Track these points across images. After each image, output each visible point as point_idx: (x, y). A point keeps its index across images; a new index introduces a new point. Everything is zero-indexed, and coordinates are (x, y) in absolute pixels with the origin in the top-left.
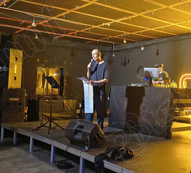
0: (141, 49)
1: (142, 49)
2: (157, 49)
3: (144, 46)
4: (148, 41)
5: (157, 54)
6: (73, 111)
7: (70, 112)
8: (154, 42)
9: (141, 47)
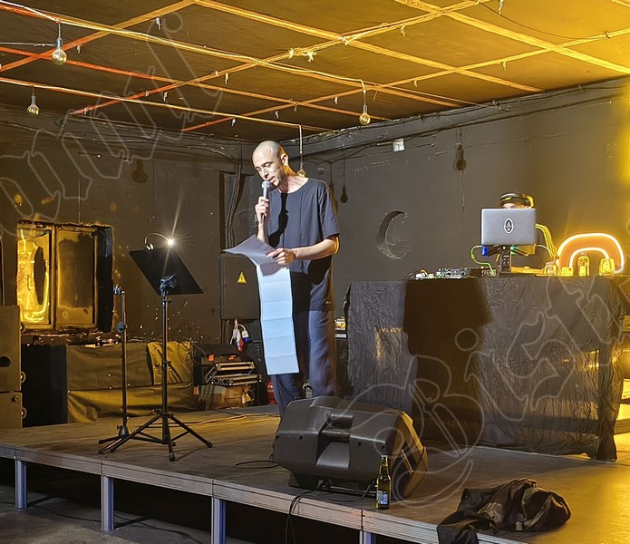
0: (393, 149)
1: (399, 146)
2: (461, 147)
3: (406, 138)
4: (422, 118)
5: (460, 165)
6: (182, 382)
7: (174, 387)
8: (445, 119)
9: (394, 139)
